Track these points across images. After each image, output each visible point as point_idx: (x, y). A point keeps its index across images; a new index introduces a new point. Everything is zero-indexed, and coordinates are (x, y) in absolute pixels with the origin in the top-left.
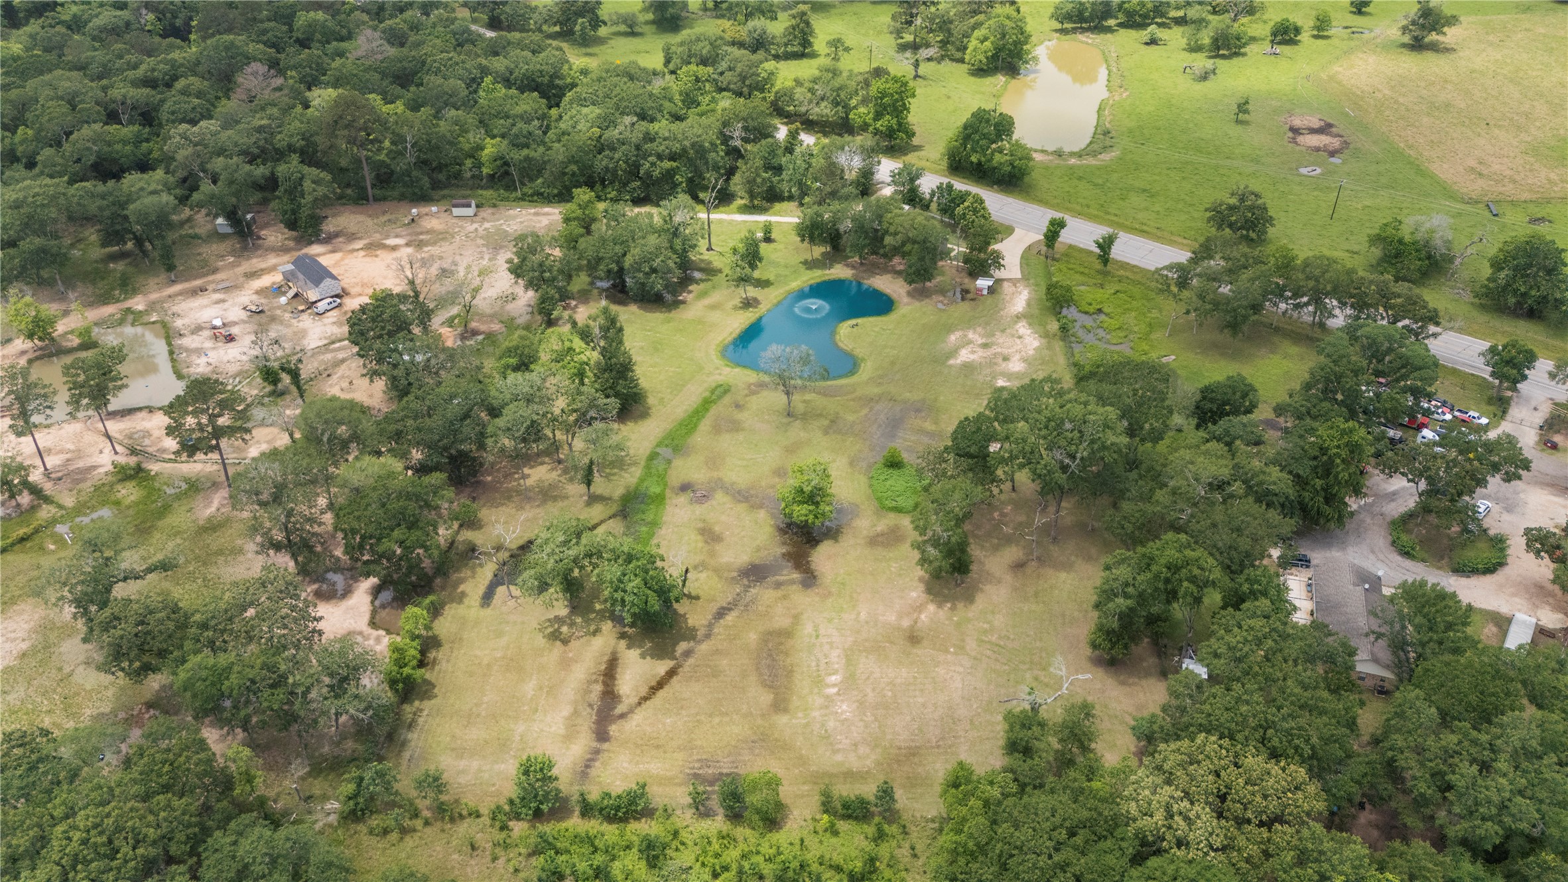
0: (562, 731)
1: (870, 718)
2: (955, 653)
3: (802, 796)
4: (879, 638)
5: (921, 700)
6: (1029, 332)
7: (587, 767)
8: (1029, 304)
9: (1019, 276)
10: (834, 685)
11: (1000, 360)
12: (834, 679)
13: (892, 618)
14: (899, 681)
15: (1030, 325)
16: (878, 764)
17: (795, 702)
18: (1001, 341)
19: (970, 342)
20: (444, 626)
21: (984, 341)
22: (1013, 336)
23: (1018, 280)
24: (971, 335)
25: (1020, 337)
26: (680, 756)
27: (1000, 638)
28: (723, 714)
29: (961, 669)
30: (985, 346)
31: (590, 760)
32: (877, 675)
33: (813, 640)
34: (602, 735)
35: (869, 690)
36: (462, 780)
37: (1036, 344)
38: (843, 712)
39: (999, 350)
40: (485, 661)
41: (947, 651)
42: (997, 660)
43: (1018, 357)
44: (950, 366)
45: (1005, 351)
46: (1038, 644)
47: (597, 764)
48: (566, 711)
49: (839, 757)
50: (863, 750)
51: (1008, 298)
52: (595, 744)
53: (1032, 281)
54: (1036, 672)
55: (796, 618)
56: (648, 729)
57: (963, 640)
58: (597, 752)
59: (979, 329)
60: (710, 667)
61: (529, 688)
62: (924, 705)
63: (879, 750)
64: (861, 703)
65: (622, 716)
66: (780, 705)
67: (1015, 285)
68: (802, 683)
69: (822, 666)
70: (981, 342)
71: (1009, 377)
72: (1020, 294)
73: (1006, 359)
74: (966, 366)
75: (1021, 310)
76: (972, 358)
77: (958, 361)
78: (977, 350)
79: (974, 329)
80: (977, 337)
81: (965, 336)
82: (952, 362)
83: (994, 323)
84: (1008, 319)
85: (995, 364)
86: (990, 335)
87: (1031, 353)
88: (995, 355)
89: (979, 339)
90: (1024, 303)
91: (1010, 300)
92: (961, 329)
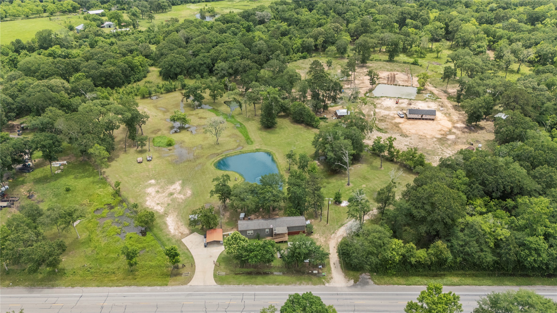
6: (155, 208)
8: (165, 224)
9: (183, 240)
11: (160, 190)
15: (157, 212)
18: (166, 199)
19: (180, 193)
22: (162, 203)
23: (182, 238)
24: (182, 196)
25: (158, 204)
30: (171, 194)
37: (148, 203)
39: (163, 194)
43: (153, 195)
44: (179, 180)
45: (160, 195)
51: (180, 224)
53: (174, 241)
59: (181, 201)
67: (182, 234)
70: (175, 195)
71: (151, 185)
72: (174, 229)
73: (158, 192)
74: (173, 183)
75: (167, 219)
76: (173, 187)
77: (178, 183)
78: (174, 191)
79: (183, 200)
80: (179, 197)
81: (184, 195)
82: (180, 182)
83: (176, 207)
84: (170, 211)
85: (161, 188)
86: (173, 200)
87: (148, 198)
88: (164, 192)
89: (177, 196)
90: (169, 224)
91: (177, 224)
92: (189, 198)
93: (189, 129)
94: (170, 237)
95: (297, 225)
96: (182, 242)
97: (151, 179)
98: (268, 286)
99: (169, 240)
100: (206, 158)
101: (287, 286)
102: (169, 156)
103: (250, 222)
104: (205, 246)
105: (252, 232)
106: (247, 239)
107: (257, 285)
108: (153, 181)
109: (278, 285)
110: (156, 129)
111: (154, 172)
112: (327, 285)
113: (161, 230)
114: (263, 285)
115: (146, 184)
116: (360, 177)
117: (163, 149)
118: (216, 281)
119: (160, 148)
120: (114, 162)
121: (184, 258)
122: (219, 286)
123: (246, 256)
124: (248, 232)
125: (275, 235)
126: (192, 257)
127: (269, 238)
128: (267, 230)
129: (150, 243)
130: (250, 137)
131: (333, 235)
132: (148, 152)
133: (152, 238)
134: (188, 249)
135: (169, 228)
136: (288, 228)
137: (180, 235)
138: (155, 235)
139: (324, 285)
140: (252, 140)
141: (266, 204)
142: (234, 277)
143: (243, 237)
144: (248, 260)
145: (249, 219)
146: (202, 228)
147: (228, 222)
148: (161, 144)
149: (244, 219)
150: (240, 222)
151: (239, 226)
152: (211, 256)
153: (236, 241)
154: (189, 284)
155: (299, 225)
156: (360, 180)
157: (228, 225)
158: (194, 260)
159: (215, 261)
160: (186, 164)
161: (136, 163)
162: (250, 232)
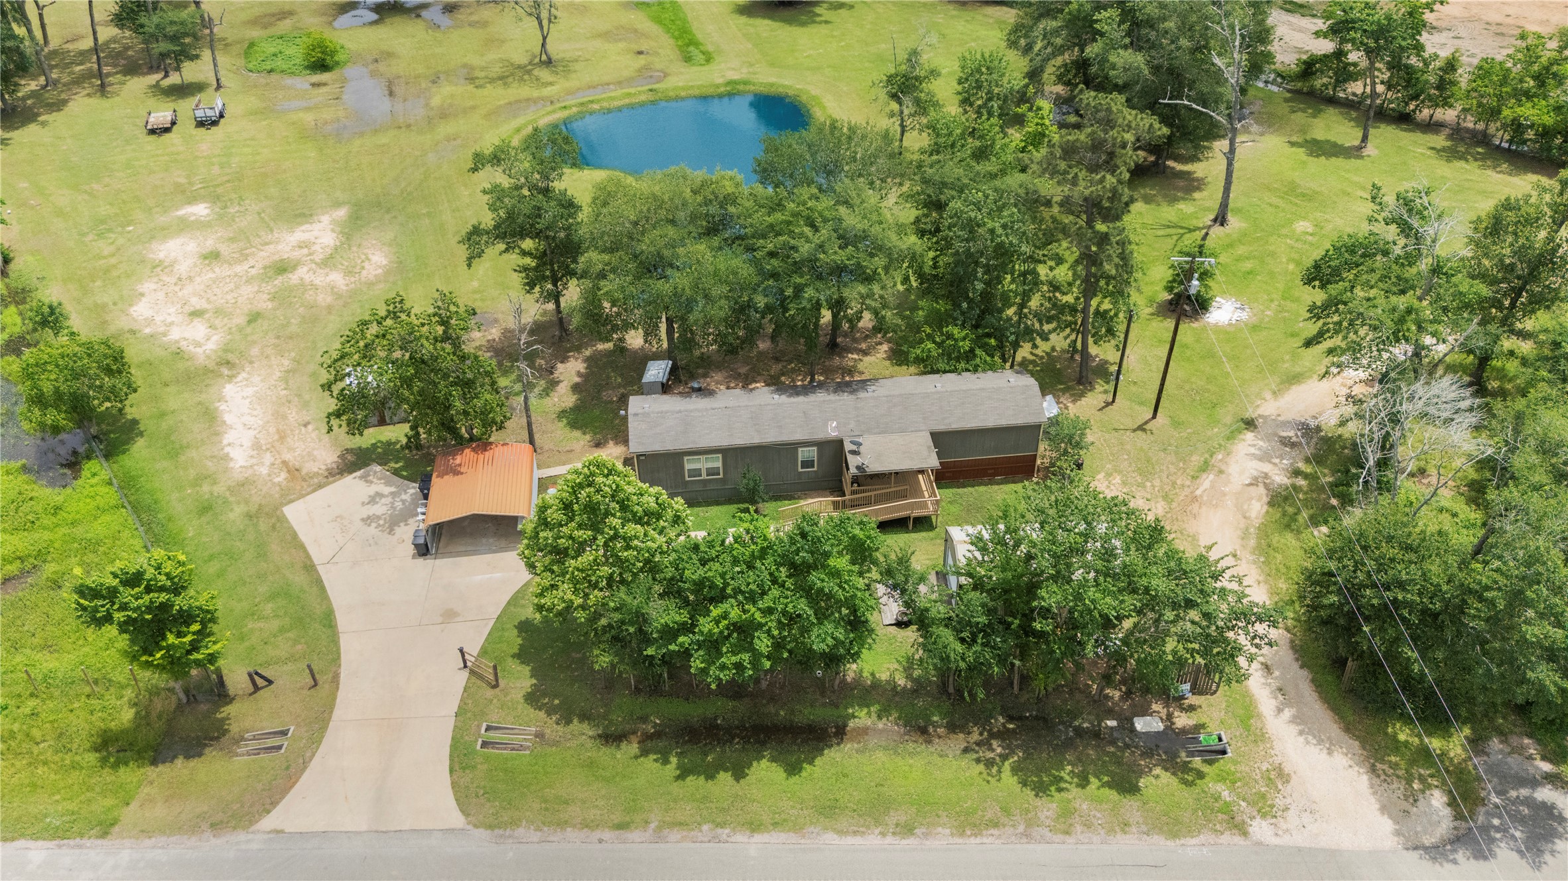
6: (175, 334)
8: (210, 417)
9: (294, 513)
11: (224, 249)
15: (179, 354)
18: (247, 291)
19: (328, 262)
21: (294, 278)
22: (218, 312)
23: (289, 496)
24: (337, 278)
25: (196, 314)
30: (282, 268)
37: (141, 310)
39: (239, 269)
43: (183, 268)
44: (337, 204)
45: (220, 270)
51: (293, 416)
53: (236, 514)
59: (324, 299)
67: (294, 472)
70: (302, 273)
71: (185, 226)
72: (257, 446)
73: (213, 257)
74: (302, 215)
75: (229, 389)
76: (301, 234)
77: (326, 219)
78: (297, 254)
79: (338, 296)
80: (319, 280)
81: (348, 273)
82: (342, 213)
83: (294, 328)
84: (255, 351)
85: (232, 240)
86: (282, 298)
87: (148, 286)
88: (246, 257)
89: (308, 278)
90: (228, 418)
91: (279, 416)
92: (370, 284)
93: (424, 13)
94: (219, 489)
95: (991, 422)
96: (282, 519)
97: (193, 200)
98: (830, 838)
99: (205, 509)
100: (487, 116)
101: (973, 844)
102: (308, 109)
103: (697, 404)
104: (423, 551)
105: (717, 462)
106: (679, 503)
107: (754, 827)
108: (201, 210)
109: (907, 830)
110: (273, 10)
111: (216, 170)
112: (1260, 829)
113: (174, 452)
114: (797, 828)
115: (163, 220)
116: (1269, 188)
117: (289, 81)
118: (464, 798)
119: (274, 76)
120: (32, 128)
121: (275, 624)
122: (480, 841)
123: (670, 633)
124: (689, 465)
125: (855, 480)
126: (329, 619)
127: (818, 506)
128: (803, 454)
129: (79, 531)
130: (700, 36)
131: (1207, 481)
132: (211, 90)
133: (109, 495)
134: (310, 567)
135: (228, 438)
136: (938, 438)
137: (282, 477)
138: (127, 486)
139: (1242, 829)
140: (710, 48)
141: (799, 290)
142: (591, 764)
143: (651, 495)
144: (686, 654)
145: (695, 390)
146: (413, 443)
147: (576, 409)
148: (279, 63)
149: (665, 388)
150: (636, 404)
151: (633, 426)
152: (449, 615)
153: (596, 527)
154: (269, 822)
155: (1004, 422)
156: (1275, 200)
157: (574, 425)
158: (334, 640)
159: (473, 649)
160: (383, 139)
161: (141, 134)
162: (703, 464)
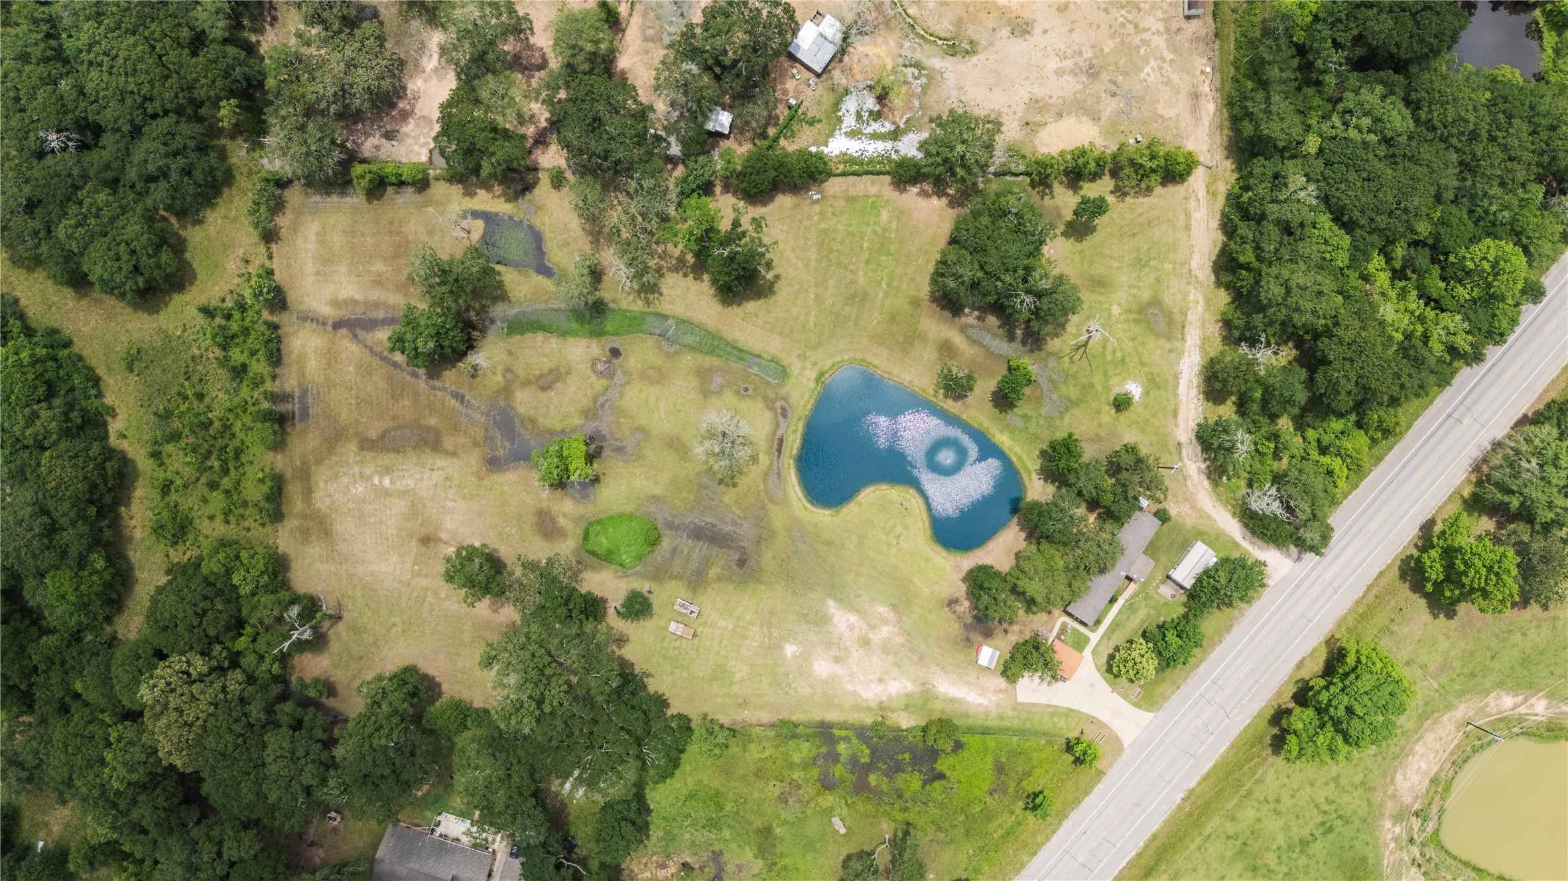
0: (340, 297)
1: (351, 506)
2: (413, 570)
3: (291, 461)
4: (427, 515)
5: (368, 542)
7: (312, 320)
10: (381, 482)
12: (387, 482)
13: (449, 524)
14: (384, 527)
16: (319, 511)
17: (369, 455)
18: (875, 659)
19: (872, 626)
20: (440, 189)
21: (876, 641)
24: (887, 629)
25: (881, 680)
26: (322, 379)
27: (430, 604)
28: (358, 405)
29: (398, 572)
30: (865, 642)
31: (318, 321)
32: (388, 512)
33: (429, 466)
34: (337, 326)
35: (374, 506)
36: (299, 241)
38: (356, 488)
39: (855, 655)
40: (403, 230)
41: (415, 564)
42: (410, 599)
44: (823, 601)
45: (852, 661)
46: (428, 631)
47: (315, 326)
48: (358, 296)
49: (322, 485)
50: (327, 501)
52: (330, 322)
54: (400, 626)
55: (454, 454)
56: (343, 356)
57: (426, 576)
58: (324, 324)
60: (402, 391)
61: (379, 266)
62: (364, 544)
63: (328, 511)
64: (364, 500)
65: (355, 336)
66: (367, 445)
67: (1001, 691)
68: (387, 459)
69: (402, 474)
70: (875, 638)
71: (804, 658)
72: (979, 694)
73: (838, 659)
74: (825, 618)
77: (833, 610)
80: (884, 635)
82: (832, 603)
83: (914, 657)
85: (828, 648)
86: (888, 650)
87: (849, 687)
88: (847, 650)
89: (879, 637)
90: (958, 696)
97: (779, 647)
110: (534, 518)
111: (754, 628)
113: (967, 715)
115: (791, 664)
117: (659, 558)
119: (648, 560)
134: (1048, 705)
137: (1002, 695)
152: (1092, 686)
161: (686, 641)
